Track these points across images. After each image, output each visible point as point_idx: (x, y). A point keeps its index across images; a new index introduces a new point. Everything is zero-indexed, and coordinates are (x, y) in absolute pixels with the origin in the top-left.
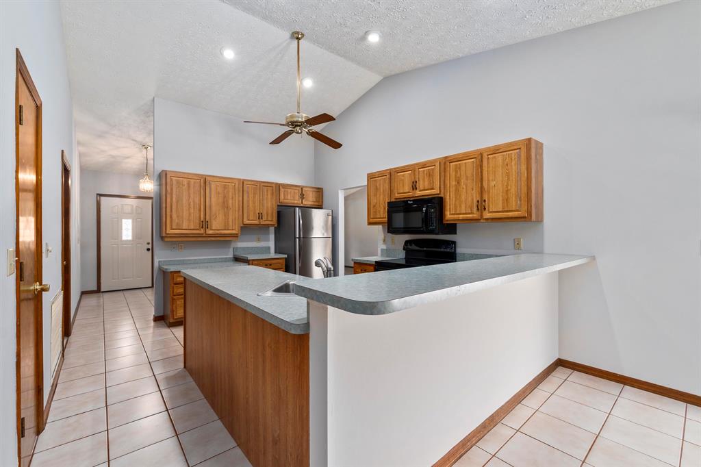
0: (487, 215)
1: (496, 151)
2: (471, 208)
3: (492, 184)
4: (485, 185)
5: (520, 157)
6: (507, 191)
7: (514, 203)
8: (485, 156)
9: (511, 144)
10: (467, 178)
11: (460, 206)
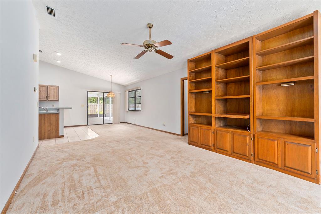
0: (49, 99)
1: (51, 86)
2: (44, 98)
3: (50, 93)
4: (48, 93)
5: (57, 89)
6: (54, 95)
7: (55, 98)
8: (48, 87)
9: (55, 86)
10: (43, 91)
11: (41, 97)
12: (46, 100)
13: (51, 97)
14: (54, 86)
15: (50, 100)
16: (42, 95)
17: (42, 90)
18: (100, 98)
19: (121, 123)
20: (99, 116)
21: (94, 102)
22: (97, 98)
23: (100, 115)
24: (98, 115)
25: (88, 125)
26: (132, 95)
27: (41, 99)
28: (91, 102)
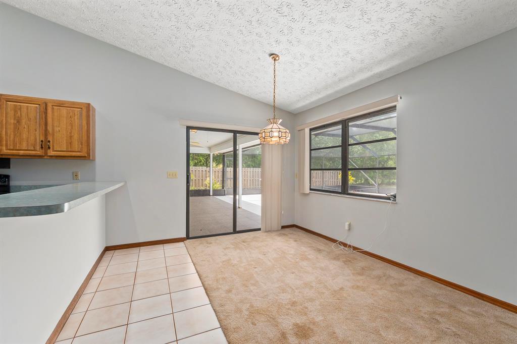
0: (51, 153)
1: (60, 104)
2: (35, 146)
3: (57, 129)
4: (50, 129)
5: (81, 114)
6: (71, 137)
7: (76, 146)
8: (50, 106)
9: (74, 103)
10: (29, 120)
11: (20, 143)
12: (40, 157)
13: (59, 146)
14: (72, 105)
15: (57, 157)
16: (25, 136)
17: (23, 114)
18: (213, 155)
19: (283, 227)
20: (211, 194)
21: (201, 165)
22: (209, 155)
23: (214, 191)
24: (210, 191)
25: (188, 237)
26: (333, 138)
27: (22, 152)
28: (195, 165)
